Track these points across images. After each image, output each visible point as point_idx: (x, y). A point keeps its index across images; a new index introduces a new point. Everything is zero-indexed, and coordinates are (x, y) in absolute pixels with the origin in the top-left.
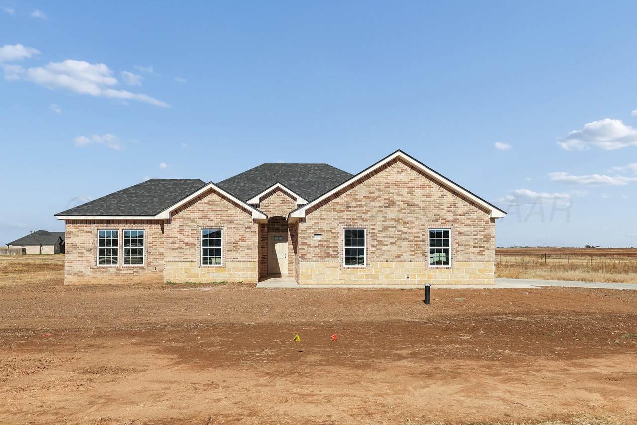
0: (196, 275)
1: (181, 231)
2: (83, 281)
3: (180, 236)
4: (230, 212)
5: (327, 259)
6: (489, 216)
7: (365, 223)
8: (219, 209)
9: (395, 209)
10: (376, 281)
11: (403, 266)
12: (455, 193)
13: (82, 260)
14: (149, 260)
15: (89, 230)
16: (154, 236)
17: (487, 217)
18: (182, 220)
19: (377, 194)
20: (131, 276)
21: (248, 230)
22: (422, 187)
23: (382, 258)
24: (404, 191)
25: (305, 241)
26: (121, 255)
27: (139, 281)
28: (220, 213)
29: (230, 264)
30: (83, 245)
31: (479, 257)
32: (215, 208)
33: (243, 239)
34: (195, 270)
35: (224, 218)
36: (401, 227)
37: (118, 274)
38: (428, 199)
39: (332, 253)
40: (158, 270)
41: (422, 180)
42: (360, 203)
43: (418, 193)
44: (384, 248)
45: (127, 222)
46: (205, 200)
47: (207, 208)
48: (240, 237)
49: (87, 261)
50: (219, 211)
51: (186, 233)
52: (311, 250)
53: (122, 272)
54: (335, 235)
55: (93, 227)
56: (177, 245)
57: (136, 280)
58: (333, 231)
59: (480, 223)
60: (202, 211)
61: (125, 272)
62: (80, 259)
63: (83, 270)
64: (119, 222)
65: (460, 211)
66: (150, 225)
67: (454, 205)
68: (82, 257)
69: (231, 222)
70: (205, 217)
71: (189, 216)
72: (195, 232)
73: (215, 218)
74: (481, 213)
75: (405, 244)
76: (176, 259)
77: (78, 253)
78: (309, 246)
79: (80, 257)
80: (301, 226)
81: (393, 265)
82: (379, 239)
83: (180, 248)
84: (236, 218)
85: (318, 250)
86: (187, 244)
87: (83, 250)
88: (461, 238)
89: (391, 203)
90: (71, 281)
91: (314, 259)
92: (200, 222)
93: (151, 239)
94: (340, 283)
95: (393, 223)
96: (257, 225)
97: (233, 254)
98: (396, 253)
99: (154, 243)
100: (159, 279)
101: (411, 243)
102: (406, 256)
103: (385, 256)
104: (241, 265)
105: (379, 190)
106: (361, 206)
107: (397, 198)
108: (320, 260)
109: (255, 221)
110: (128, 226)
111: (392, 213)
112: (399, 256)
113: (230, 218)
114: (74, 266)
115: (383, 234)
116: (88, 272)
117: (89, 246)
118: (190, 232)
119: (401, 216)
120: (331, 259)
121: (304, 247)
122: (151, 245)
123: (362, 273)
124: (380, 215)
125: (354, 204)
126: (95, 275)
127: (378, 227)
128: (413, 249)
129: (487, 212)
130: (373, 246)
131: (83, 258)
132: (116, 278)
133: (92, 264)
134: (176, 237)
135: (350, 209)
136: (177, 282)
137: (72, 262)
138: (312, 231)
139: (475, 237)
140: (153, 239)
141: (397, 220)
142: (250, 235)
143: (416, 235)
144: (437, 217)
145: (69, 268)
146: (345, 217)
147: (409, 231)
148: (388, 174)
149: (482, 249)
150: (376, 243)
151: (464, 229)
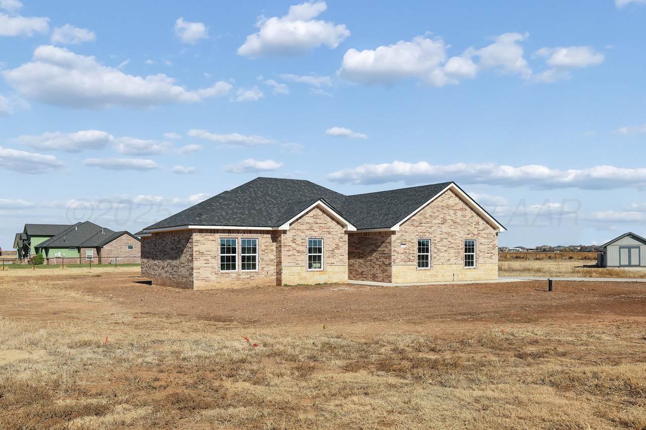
0: (305, 278)
1: (294, 241)
2: (209, 285)
3: (294, 245)
4: (329, 224)
5: (409, 263)
6: (496, 231)
7: (431, 236)
8: (321, 222)
9: (446, 225)
10: (437, 279)
11: (451, 268)
12: (479, 215)
13: (209, 267)
14: (262, 266)
15: (214, 239)
16: (266, 244)
17: (494, 232)
18: (294, 231)
19: (437, 214)
20: (249, 281)
21: (341, 240)
22: (462, 209)
23: (440, 262)
24: (452, 212)
25: (396, 249)
26: (238, 262)
27: (255, 285)
28: (322, 225)
29: (329, 269)
30: (209, 253)
31: (490, 260)
32: (318, 221)
33: (337, 247)
34: (304, 274)
35: (324, 230)
36: (450, 239)
37: (238, 279)
38: (464, 219)
39: (412, 258)
40: (269, 274)
41: (461, 204)
42: (427, 220)
43: (459, 213)
44: (441, 254)
45: (244, 232)
46: (310, 214)
47: (311, 220)
48: (336, 246)
49: (213, 267)
50: (321, 223)
51: (298, 243)
52: (400, 255)
53: (241, 277)
54: (413, 244)
55: (217, 235)
56: (291, 253)
57: (253, 284)
58: (412, 241)
59: (490, 236)
60: (309, 223)
61: (244, 277)
62: (206, 265)
63: (209, 276)
64: (238, 232)
65: (481, 228)
66: (262, 235)
67: (478, 223)
68: (208, 263)
69: (329, 233)
70: (311, 229)
71: (299, 228)
72: (304, 241)
73: (318, 230)
74: (491, 229)
75: (452, 251)
76: (291, 264)
77: (205, 260)
78: (398, 253)
79: (206, 263)
80: (393, 237)
81: (445, 266)
82: (438, 248)
83: (294, 255)
84: (332, 230)
85: (403, 256)
86: (298, 252)
87: (209, 258)
88: (481, 247)
89: (444, 221)
90: (200, 287)
91: (401, 263)
92: (308, 232)
93: (263, 247)
94: (416, 281)
95: (446, 236)
96: (347, 235)
97: (331, 260)
98: (448, 258)
99: (266, 251)
100: (270, 283)
101: (455, 250)
102: (453, 261)
103: (442, 261)
104: (337, 269)
105: (438, 211)
106: (428, 223)
107: (448, 217)
108: (404, 264)
109: (346, 232)
110: (246, 236)
111: (445, 228)
112: (449, 260)
113: (329, 230)
114: (201, 272)
115: (440, 244)
116: (213, 277)
117: (213, 254)
118: (301, 241)
119: (450, 230)
120: (411, 263)
121: (395, 254)
122: (263, 253)
123: (428, 273)
124: (439, 230)
125: (424, 221)
126: (220, 281)
127: (438, 240)
128: (456, 255)
129: (494, 228)
130: (435, 253)
131: (209, 265)
132: (237, 282)
133: (216, 270)
134: (291, 246)
135: (422, 225)
136: (292, 284)
137: (199, 269)
138: (400, 241)
139: (488, 246)
140: (265, 248)
141: (448, 234)
142: (342, 244)
143: (458, 245)
144: (469, 232)
145: (197, 274)
146: (419, 231)
147: (454, 242)
148: (442, 199)
149: (491, 254)
150: (436, 251)
151: (483, 241)
